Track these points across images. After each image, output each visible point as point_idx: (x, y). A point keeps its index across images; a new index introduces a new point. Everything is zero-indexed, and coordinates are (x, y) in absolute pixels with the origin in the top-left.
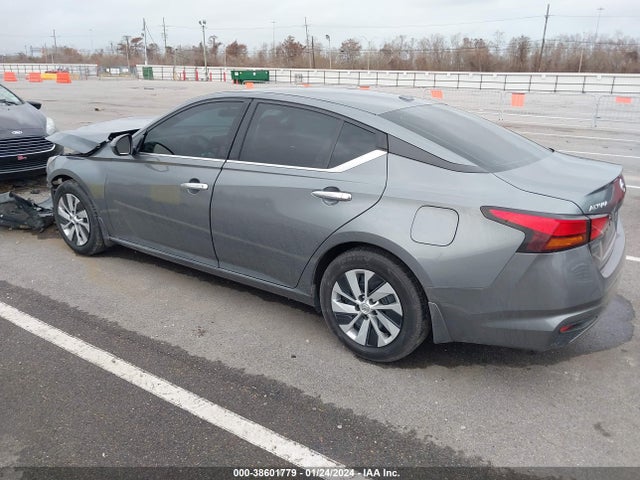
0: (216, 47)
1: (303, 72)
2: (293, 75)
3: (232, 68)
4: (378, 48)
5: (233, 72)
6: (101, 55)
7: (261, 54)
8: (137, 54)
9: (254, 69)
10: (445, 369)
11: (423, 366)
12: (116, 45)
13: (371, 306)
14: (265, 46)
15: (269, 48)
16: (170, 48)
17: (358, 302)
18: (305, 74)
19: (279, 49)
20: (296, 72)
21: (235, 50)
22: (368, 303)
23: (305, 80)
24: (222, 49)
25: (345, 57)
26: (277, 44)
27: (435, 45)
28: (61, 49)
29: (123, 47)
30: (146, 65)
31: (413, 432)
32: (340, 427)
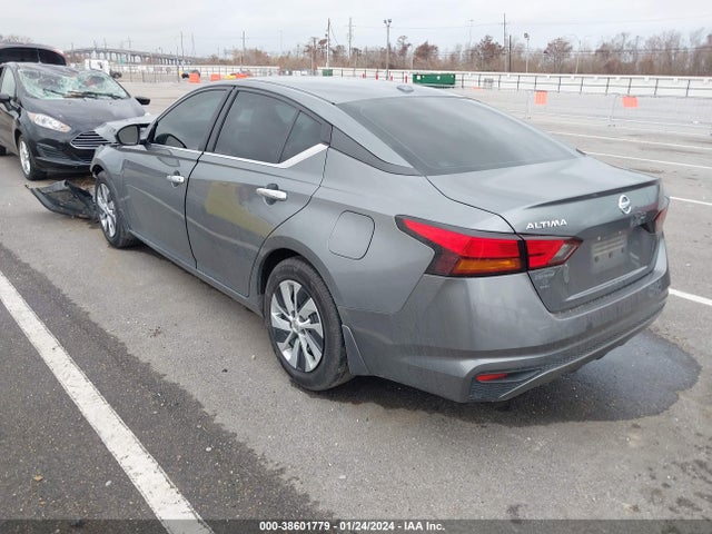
0: (405, 48)
1: (494, 76)
2: (482, 78)
3: (416, 72)
4: (594, 49)
5: (415, 76)
6: (287, 57)
7: (453, 57)
8: (323, 56)
9: (439, 72)
10: (381, 409)
11: (355, 402)
12: (303, 47)
13: (301, 324)
14: (458, 47)
15: (463, 49)
16: (356, 49)
17: (291, 318)
18: (496, 78)
19: (474, 51)
20: (486, 75)
21: (425, 52)
22: (298, 319)
23: (496, 85)
24: (411, 51)
25: (551, 59)
26: (472, 45)
27: (667, 45)
28: (251, 51)
29: (309, 49)
30: (327, 68)
31: (282, 471)
32: (208, 449)
